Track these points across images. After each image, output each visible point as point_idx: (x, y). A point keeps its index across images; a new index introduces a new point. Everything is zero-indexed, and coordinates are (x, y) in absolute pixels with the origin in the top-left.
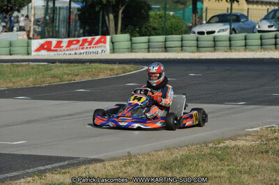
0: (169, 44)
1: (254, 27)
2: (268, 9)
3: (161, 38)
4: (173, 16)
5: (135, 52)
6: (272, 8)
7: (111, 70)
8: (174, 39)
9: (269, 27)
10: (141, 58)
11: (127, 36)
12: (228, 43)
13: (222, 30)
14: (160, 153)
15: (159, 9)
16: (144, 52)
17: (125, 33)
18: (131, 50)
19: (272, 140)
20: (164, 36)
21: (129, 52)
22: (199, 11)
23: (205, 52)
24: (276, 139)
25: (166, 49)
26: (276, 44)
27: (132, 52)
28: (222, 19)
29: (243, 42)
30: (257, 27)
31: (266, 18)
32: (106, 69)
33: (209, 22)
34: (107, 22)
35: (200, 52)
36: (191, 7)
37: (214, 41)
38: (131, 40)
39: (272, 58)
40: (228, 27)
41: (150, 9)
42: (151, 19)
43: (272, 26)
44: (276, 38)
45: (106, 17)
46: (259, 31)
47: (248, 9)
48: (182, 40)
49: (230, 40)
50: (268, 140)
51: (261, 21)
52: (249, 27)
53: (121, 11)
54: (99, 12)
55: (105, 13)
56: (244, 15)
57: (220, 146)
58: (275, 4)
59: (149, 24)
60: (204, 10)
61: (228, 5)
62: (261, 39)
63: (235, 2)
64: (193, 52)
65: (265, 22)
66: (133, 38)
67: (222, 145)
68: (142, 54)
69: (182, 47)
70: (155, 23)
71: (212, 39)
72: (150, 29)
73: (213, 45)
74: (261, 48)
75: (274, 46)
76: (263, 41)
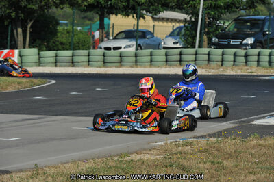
0: (76, 59)
1: (160, 44)
2: (173, 26)
3: (68, 53)
4: (81, 32)
5: (42, 66)
6: (178, 25)
7: (19, 83)
8: (81, 54)
9: (174, 43)
10: (49, 72)
11: (35, 50)
12: (134, 59)
13: (128, 46)
14: (66, 165)
15: (67, 24)
16: (51, 66)
17: (33, 47)
18: (39, 64)
19: (176, 154)
20: (72, 51)
21: (37, 66)
22: (106, 27)
23: (111, 67)
24: (180, 153)
25: (73, 64)
26: (180, 61)
27: (39, 66)
28: (129, 35)
29: (148, 58)
30: (163, 43)
31: (170, 36)
32: (14, 82)
33: (115, 38)
34: (16, 36)
35: (107, 67)
36: (98, 22)
37: (121, 57)
38: (39, 54)
39: (177, 75)
40: (134, 43)
41: (58, 24)
42: (59, 34)
43: (177, 43)
44: (181, 54)
45: (15, 31)
46: (165, 48)
47: (154, 26)
48: (89, 56)
49: (136, 56)
50: (172, 154)
51: (166, 37)
52: (155, 43)
53: (29, 26)
54: (8, 26)
55: (14, 27)
56: (150, 32)
57: (126, 159)
58: (180, 21)
59: (57, 39)
60: (111, 26)
61: (135, 22)
62: (166, 55)
63: (142, 19)
64: (100, 67)
65: (170, 38)
66: (41, 53)
67: (127, 158)
68: (50, 68)
69: (89, 62)
70: (63, 38)
71: (119, 55)
72: (57, 43)
73: (119, 61)
74: (166, 64)
75: (178, 63)
76: (168, 57)
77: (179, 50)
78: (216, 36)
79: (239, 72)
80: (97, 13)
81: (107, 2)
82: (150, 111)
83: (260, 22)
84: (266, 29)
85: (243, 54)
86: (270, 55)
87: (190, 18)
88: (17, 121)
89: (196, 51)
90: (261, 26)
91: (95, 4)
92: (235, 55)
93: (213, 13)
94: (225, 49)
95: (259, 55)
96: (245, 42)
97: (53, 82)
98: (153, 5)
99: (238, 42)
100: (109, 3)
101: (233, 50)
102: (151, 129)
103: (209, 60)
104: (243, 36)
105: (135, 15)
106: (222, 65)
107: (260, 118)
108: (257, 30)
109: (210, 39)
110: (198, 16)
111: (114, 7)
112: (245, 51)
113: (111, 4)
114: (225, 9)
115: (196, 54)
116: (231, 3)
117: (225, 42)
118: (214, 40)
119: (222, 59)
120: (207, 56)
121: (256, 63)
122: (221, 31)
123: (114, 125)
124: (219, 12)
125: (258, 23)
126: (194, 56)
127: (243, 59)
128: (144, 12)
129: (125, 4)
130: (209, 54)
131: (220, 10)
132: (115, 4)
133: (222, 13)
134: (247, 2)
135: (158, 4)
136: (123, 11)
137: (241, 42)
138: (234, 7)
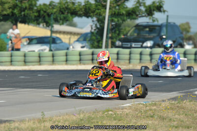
9: (83, 47)
12: (51, 59)
23: (33, 65)
26: (93, 60)
28: (41, 41)
29: (64, 58)
30: (71, 47)
31: (78, 41)
35: (29, 65)
37: (39, 57)
44: (93, 54)
48: (11, 56)
49: (53, 56)
62: (80, 55)
69: (11, 61)
71: (38, 55)
73: (38, 61)
74: (80, 63)
75: (91, 61)
76: (82, 56)
77: (91, 50)
78: (120, 40)
81: (21, 13)
82: (108, 81)
83: (157, 28)
84: (162, 34)
85: (148, 53)
87: (96, 25)
90: (158, 32)
91: (11, 14)
92: (141, 54)
93: (116, 20)
94: (132, 49)
96: (145, 45)
98: (63, 13)
99: (139, 45)
100: (23, 13)
102: (112, 95)
103: (118, 59)
105: (45, 24)
106: (130, 63)
108: (155, 35)
110: (103, 23)
111: (27, 16)
113: (24, 15)
114: (127, 16)
116: (132, 11)
117: (129, 45)
118: (118, 43)
119: (130, 57)
120: (115, 56)
122: (124, 35)
123: (79, 92)
124: (121, 18)
125: (155, 29)
127: (148, 58)
129: (36, 14)
130: (118, 54)
131: (122, 17)
132: (27, 14)
133: (124, 20)
134: (146, 10)
135: (68, 13)
136: (34, 21)
137: (142, 45)
138: (134, 14)
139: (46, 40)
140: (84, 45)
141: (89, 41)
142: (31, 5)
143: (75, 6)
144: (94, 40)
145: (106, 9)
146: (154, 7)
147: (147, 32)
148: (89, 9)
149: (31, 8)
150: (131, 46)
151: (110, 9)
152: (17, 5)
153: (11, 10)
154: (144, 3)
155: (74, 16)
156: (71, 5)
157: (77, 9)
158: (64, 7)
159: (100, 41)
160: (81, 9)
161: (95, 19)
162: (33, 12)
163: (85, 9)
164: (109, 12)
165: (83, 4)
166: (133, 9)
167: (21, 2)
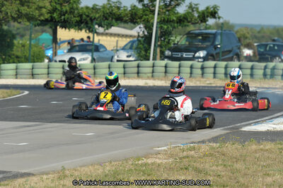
0: (36, 71)
1: (113, 57)
2: (117, 41)
3: (28, 66)
5: (4, 78)
8: (41, 67)
9: (128, 56)
12: (93, 71)
13: (82, 59)
20: (32, 64)
25: (33, 76)
26: (138, 73)
29: (107, 71)
30: (116, 57)
31: (123, 49)
39: (138, 86)
40: (88, 56)
44: (138, 67)
46: (119, 61)
47: (99, 40)
48: (48, 68)
49: (94, 69)
59: (13, 53)
62: (124, 67)
65: (123, 52)
66: (2, 65)
69: (48, 74)
70: (18, 51)
72: (13, 57)
74: (124, 77)
75: (136, 75)
76: (126, 69)
77: (137, 62)
78: (169, 50)
79: (198, 84)
80: (51, 27)
81: (60, 17)
83: (211, 36)
84: (217, 43)
85: (200, 67)
86: (226, 67)
87: (143, 32)
88: (16, 128)
89: (153, 64)
90: (212, 40)
91: (49, 19)
92: (191, 67)
93: (165, 27)
94: (182, 62)
95: (215, 67)
96: (197, 55)
97: (26, 93)
98: (107, 19)
99: (190, 55)
100: (63, 17)
101: (190, 63)
103: (166, 72)
104: (195, 49)
107: (247, 125)
108: (208, 44)
109: (162, 53)
110: (152, 30)
111: (67, 21)
112: (201, 63)
113: (64, 19)
114: (177, 23)
115: (153, 67)
116: (184, 18)
117: (179, 55)
118: (168, 53)
119: (179, 71)
120: (164, 68)
121: (212, 75)
122: (174, 44)
124: (171, 25)
125: (209, 37)
126: (151, 69)
127: (199, 71)
128: (97, 26)
129: (78, 19)
130: (166, 67)
131: (173, 24)
132: (68, 18)
133: (174, 28)
134: (199, 16)
135: (112, 18)
136: (76, 26)
137: (194, 55)
138: (186, 21)
139: (88, 48)
140: (129, 54)
141: (136, 49)
142: (72, 8)
143: (120, 11)
144: (142, 48)
145: (154, 14)
146: (208, 13)
147: (200, 41)
148: (136, 14)
149: (71, 12)
150: (182, 56)
151: (158, 14)
152: (56, 9)
153: (49, 15)
154: (197, 9)
155: (119, 22)
156: (115, 11)
157: (122, 15)
158: (108, 11)
159: (147, 50)
160: (127, 14)
161: (142, 26)
162: (74, 17)
163: (132, 15)
164: (158, 19)
165: (129, 9)
166: (185, 15)
167: (61, 5)
